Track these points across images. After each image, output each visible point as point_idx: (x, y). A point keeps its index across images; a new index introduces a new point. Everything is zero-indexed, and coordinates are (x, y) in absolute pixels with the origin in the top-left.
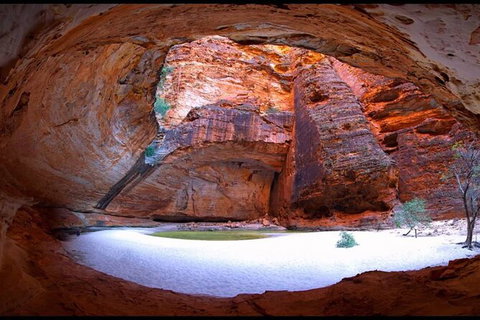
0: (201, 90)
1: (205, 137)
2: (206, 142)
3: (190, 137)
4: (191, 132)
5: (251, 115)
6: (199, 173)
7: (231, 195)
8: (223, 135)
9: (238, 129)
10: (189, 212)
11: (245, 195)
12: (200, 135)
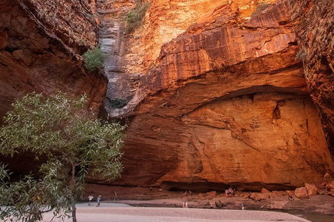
0: (176, 21)
1: (176, 76)
2: (179, 81)
3: (159, 80)
4: (159, 74)
5: (223, 31)
6: (196, 118)
7: (257, 144)
8: (196, 67)
9: (214, 54)
10: (209, 176)
11: (280, 143)
12: (171, 75)
